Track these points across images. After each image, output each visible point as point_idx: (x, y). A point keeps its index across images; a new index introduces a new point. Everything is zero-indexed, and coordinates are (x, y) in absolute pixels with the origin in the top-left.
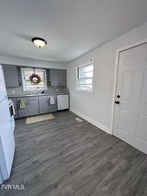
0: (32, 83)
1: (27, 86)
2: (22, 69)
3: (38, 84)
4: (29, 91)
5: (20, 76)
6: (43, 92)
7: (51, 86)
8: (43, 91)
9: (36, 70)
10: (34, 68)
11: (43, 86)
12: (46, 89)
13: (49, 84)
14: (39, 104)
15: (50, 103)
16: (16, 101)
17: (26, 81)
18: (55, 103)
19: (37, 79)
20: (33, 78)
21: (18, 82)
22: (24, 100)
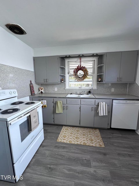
0: (76, 79)
2: (67, 61)
3: (84, 80)
4: (71, 89)
6: (89, 92)
8: (90, 90)
9: (83, 59)
10: (80, 57)
11: (91, 83)
12: (95, 87)
13: (100, 80)
14: (80, 111)
15: (98, 113)
16: (53, 102)
17: (70, 76)
18: (107, 115)
19: (84, 73)
20: (78, 71)
21: (60, 77)
22: (61, 101)
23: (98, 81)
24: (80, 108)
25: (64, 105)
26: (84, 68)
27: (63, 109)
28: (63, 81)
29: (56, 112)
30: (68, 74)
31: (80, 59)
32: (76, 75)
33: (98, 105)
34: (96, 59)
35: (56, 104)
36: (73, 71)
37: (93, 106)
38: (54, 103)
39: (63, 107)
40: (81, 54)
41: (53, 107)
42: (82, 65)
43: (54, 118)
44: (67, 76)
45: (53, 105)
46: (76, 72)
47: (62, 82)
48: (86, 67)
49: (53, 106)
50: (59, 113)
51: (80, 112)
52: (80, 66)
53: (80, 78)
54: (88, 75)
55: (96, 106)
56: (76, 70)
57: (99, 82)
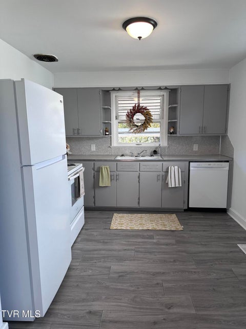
0: (132, 129)
1: (120, 136)
2: (113, 95)
4: (122, 148)
5: (107, 111)
6: (155, 152)
7: (178, 135)
9: (142, 93)
10: (138, 90)
12: (164, 143)
14: (139, 182)
17: (119, 123)
18: (181, 186)
22: (108, 167)
23: (169, 132)
24: (139, 177)
25: (112, 173)
26: (145, 109)
27: (111, 180)
32: (131, 121)
33: (167, 172)
34: (166, 94)
38: (96, 170)
40: (139, 87)
41: (94, 177)
43: (94, 197)
44: (114, 122)
45: (94, 174)
50: (104, 185)
54: (152, 122)
55: (163, 173)
56: (131, 112)
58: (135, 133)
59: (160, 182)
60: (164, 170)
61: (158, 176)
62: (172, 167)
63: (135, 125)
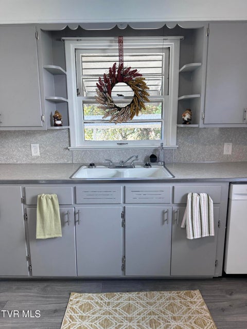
0: (108, 114)
7: (201, 125)
9: (130, 43)
12: (171, 142)
14: (124, 225)
15: (185, 228)
16: (24, 201)
17: (84, 102)
18: (212, 234)
19: (132, 94)
20: (113, 85)
21: (47, 105)
22: (54, 196)
23: (180, 121)
24: (123, 216)
25: (65, 209)
26: (134, 73)
27: (63, 224)
28: (58, 122)
29: (38, 237)
30: (78, 94)
31: (121, 42)
32: (106, 99)
33: (183, 204)
34: (172, 43)
35: (34, 205)
36: (94, 84)
37: (165, 208)
38: (28, 202)
39: (62, 215)
40: (122, 24)
41: (26, 219)
42: (126, 65)
43: (29, 258)
44: (74, 102)
45: (25, 210)
46: (105, 89)
47: (56, 125)
48: (140, 71)
49: (25, 215)
50: (47, 237)
51: (122, 229)
52: (121, 67)
53: (119, 109)
54: (148, 101)
55: (176, 208)
56: (106, 81)
57: (185, 122)
58: (116, 122)
59: (168, 227)
60: (178, 200)
61: (164, 213)
62: (195, 195)
63: (115, 107)
